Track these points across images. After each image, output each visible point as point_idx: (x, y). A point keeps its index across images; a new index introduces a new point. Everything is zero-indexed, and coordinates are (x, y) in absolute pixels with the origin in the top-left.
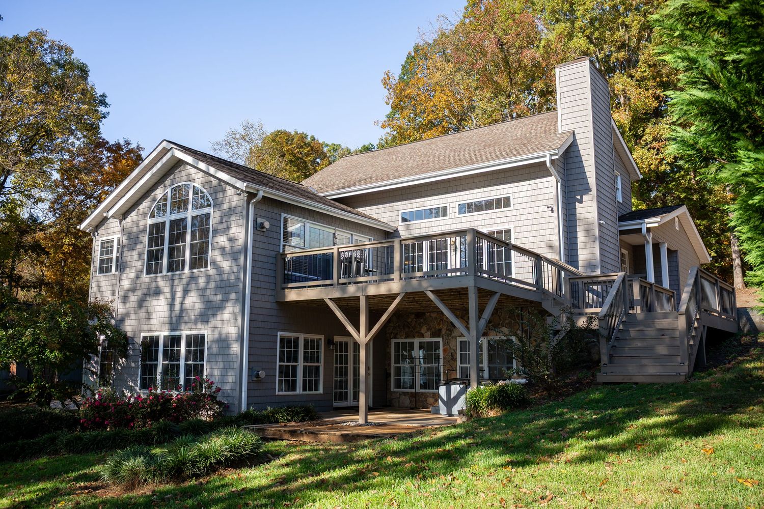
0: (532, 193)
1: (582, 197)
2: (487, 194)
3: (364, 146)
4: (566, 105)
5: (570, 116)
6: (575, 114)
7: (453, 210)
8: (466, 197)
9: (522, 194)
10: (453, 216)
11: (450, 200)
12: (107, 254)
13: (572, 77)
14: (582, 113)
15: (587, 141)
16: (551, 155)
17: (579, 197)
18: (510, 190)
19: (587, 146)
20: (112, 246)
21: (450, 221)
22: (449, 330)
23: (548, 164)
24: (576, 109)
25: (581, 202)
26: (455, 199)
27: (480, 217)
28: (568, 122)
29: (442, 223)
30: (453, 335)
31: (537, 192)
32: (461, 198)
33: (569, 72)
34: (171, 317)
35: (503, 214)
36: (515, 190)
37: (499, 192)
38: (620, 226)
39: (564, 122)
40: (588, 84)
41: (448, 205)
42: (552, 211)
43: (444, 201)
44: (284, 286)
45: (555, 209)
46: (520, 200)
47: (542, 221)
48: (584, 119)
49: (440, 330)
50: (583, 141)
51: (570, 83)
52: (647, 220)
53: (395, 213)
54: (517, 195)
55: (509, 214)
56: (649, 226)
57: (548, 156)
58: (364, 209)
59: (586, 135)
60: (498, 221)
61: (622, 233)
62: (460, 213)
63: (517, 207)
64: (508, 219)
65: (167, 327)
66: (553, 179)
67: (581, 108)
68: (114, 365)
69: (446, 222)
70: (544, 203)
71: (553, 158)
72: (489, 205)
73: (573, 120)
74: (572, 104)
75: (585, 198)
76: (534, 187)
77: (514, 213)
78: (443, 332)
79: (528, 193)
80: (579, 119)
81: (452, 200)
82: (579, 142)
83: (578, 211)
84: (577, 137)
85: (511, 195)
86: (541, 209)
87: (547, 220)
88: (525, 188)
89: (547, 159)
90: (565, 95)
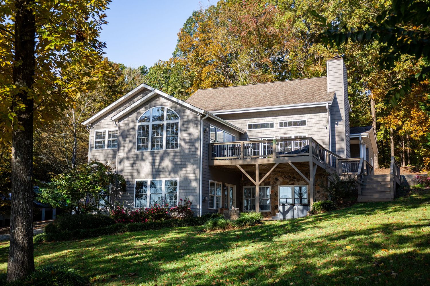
0: (317, 119)
1: (338, 122)
2: (294, 118)
3: (140, 67)
4: (331, 79)
5: (333, 84)
6: (336, 84)
7: (277, 125)
8: (283, 119)
9: (312, 120)
10: (276, 127)
11: (275, 120)
12: (100, 138)
13: (334, 66)
14: (339, 84)
15: (341, 97)
16: (328, 104)
17: (336, 122)
18: (306, 117)
19: (341, 99)
20: (105, 135)
21: (275, 130)
22: (274, 182)
23: (327, 107)
24: (336, 81)
25: (337, 124)
26: (278, 120)
27: (291, 129)
28: (332, 87)
29: (270, 131)
30: (276, 184)
31: (320, 119)
32: (281, 119)
33: (333, 64)
34: (153, 172)
35: (302, 129)
36: (308, 117)
37: (300, 118)
38: (351, 136)
39: (330, 87)
40: (342, 71)
41: (274, 122)
42: (327, 129)
43: (272, 120)
44: (213, 158)
45: (328, 127)
46: (311, 123)
47: (322, 133)
48: (340, 86)
49: (269, 182)
50: (339, 97)
51: (333, 69)
52: (362, 134)
53: (245, 124)
54: (309, 120)
55: (305, 128)
56: (362, 136)
57: (327, 104)
58: (229, 121)
59: (340, 94)
60: (300, 131)
61: (351, 139)
62: (280, 127)
63: (309, 125)
64: (305, 131)
65: (150, 176)
66: (327, 114)
67: (339, 81)
68: (116, 195)
69: (273, 130)
70: (323, 124)
71: (329, 105)
72: (295, 124)
73: (335, 87)
74: (334, 79)
75: (339, 123)
76: (317, 117)
77: (308, 128)
78: (271, 183)
79: (315, 120)
80: (337, 87)
81: (277, 120)
82: (337, 97)
83: (336, 129)
84: (336, 95)
85: (307, 120)
86: (321, 127)
87: (324, 132)
88: (313, 117)
89: (327, 105)
90: (331, 74)
